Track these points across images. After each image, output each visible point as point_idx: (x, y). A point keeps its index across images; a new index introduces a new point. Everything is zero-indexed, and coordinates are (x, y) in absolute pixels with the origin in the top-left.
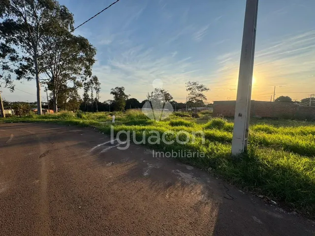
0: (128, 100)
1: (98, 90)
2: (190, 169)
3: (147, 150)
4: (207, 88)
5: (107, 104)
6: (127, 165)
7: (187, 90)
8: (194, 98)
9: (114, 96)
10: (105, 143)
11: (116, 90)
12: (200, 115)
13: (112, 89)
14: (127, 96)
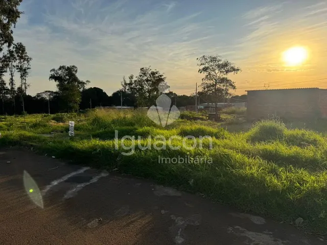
0: (85, 91)
1: (24, 72)
2: (258, 223)
3: (158, 187)
4: (236, 68)
5: (43, 99)
6: (132, 222)
7: (200, 71)
8: (213, 85)
9: (57, 83)
10: (65, 178)
11: (60, 72)
12: (223, 116)
13: (54, 70)
14: (83, 83)
